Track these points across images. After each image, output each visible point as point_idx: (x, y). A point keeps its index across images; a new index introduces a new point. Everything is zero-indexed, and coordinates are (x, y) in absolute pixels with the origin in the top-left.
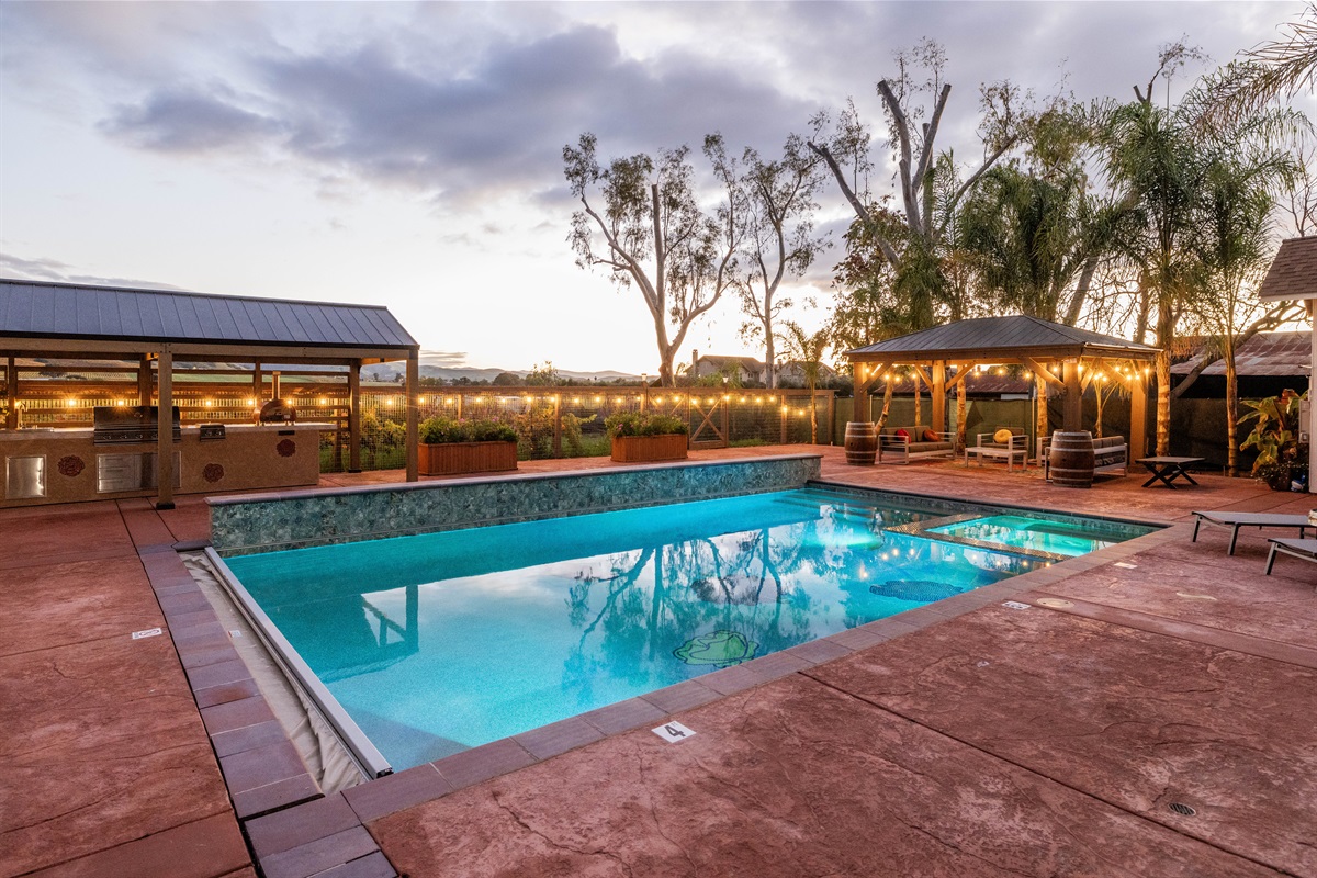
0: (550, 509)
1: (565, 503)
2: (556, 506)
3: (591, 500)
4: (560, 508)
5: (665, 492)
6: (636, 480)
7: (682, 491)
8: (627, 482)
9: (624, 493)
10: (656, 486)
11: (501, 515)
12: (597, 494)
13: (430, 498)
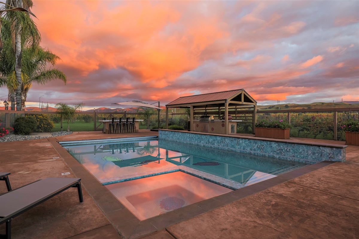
0: (199, 142)
1: (203, 142)
2: (201, 142)
3: (209, 142)
4: (201, 143)
5: (232, 146)
6: (222, 139)
7: (239, 147)
8: (219, 139)
9: (218, 142)
10: (229, 143)
11: (190, 141)
12: (210, 141)
13: (179, 134)
